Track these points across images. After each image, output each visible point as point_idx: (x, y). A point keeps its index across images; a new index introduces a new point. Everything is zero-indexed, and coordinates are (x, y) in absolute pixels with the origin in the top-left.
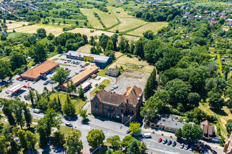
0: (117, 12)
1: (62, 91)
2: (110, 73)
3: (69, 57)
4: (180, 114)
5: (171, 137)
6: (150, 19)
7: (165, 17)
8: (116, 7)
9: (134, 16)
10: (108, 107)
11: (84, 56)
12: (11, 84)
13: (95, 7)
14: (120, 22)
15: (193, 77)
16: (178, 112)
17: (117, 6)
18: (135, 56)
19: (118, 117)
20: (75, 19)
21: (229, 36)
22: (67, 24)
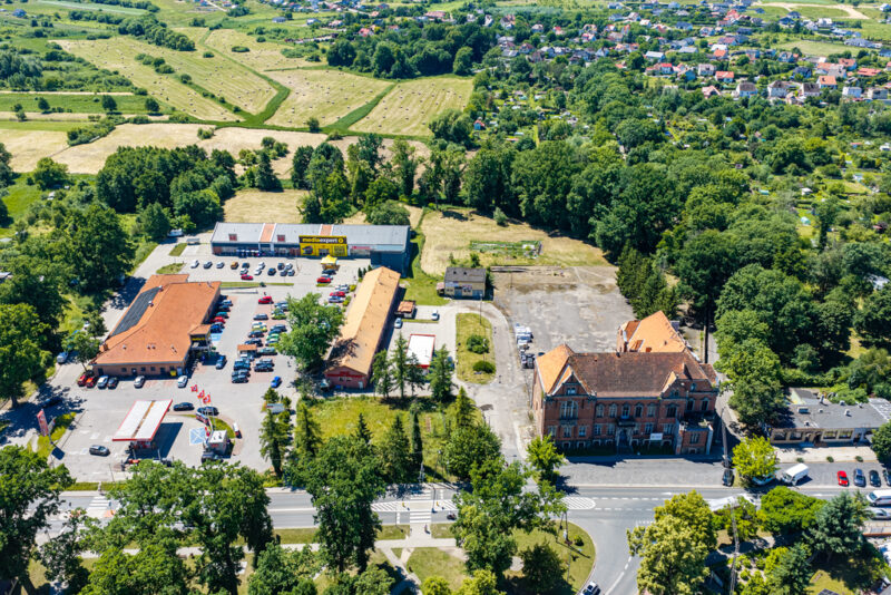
0: (234, 50)
1: (339, 391)
2: (460, 288)
3: (224, 249)
4: (812, 380)
5: (859, 459)
6: (395, 66)
7: (445, 59)
8: (211, 29)
9: (317, 60)
10: (613, 410)
11: (301, 238)
12: (80, 411)
13: (123, 32)
14: (285, 89)
15: (783, 251)
16: (808, 377)
17: (213, 23)
18: (471, 210)
19: (656, 437)
20: (76, 87)
21: (695, 107)
22: (61, 111)
